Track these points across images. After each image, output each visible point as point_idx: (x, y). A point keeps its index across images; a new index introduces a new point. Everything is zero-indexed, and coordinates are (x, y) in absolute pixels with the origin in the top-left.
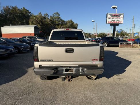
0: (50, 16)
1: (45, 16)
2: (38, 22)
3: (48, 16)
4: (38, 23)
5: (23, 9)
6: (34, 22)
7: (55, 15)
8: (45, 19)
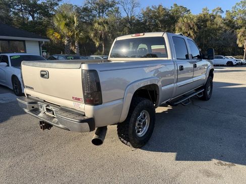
0: (227, 11)
1: (214, 14)
2: (192, 26)
3: (222, 12)
4: (191, 29)
5: (173, 6)
6: (183, 29)
7: (238, 7)
8: (215, 18)
